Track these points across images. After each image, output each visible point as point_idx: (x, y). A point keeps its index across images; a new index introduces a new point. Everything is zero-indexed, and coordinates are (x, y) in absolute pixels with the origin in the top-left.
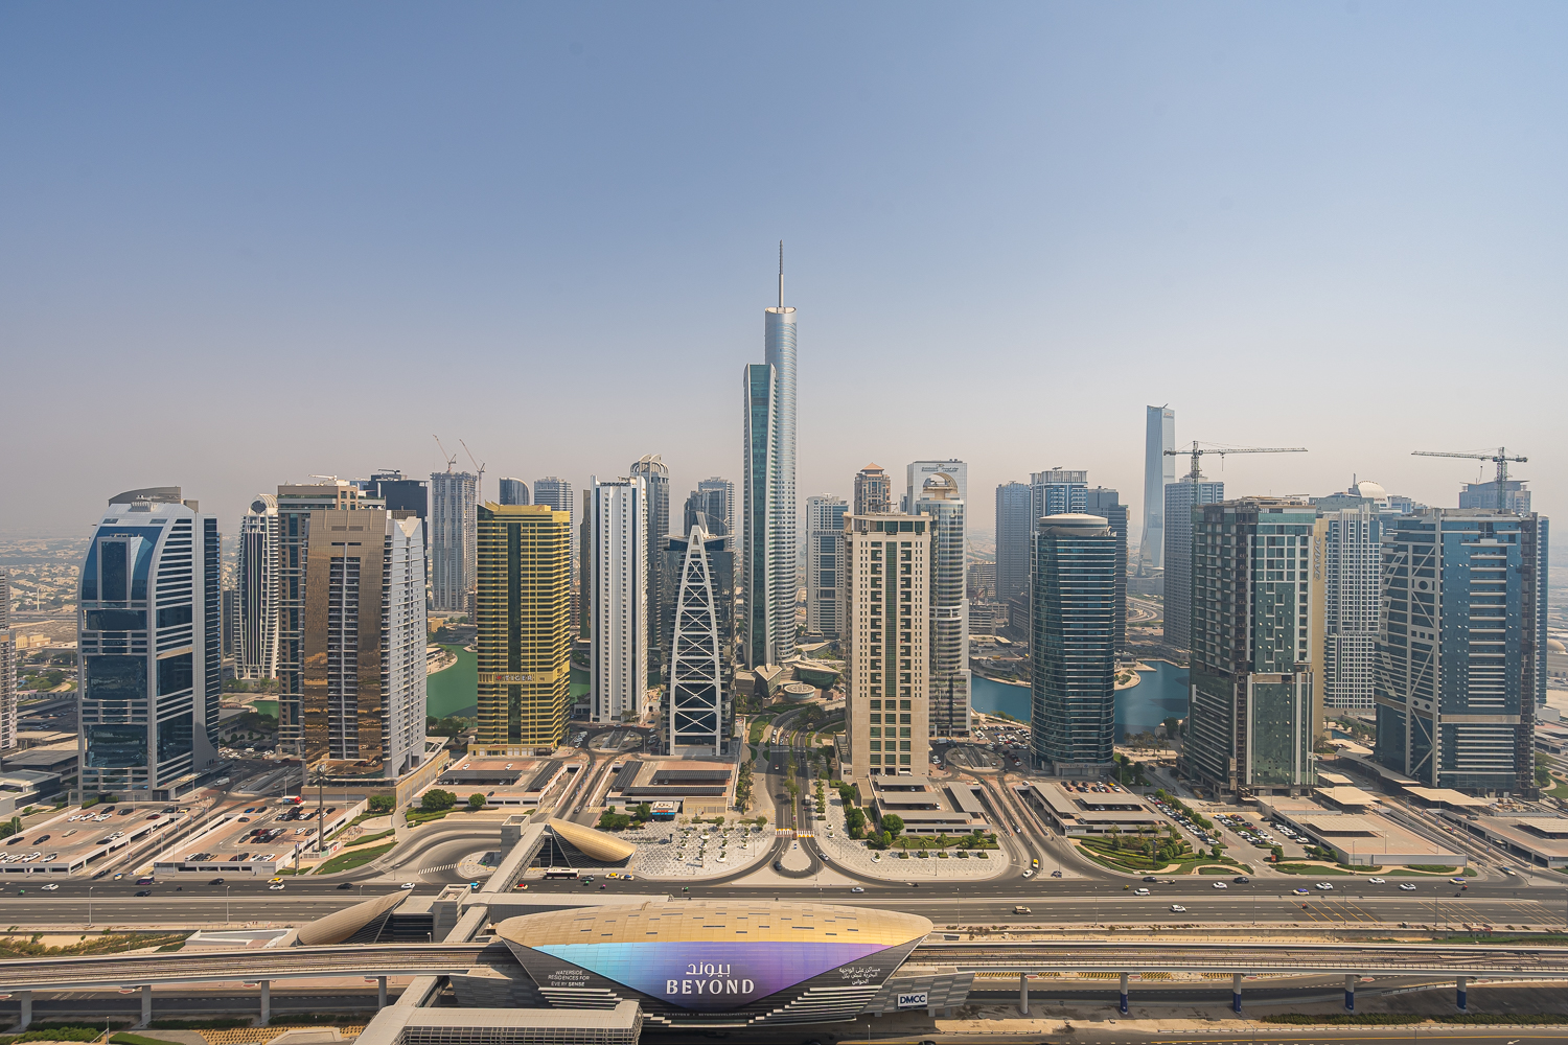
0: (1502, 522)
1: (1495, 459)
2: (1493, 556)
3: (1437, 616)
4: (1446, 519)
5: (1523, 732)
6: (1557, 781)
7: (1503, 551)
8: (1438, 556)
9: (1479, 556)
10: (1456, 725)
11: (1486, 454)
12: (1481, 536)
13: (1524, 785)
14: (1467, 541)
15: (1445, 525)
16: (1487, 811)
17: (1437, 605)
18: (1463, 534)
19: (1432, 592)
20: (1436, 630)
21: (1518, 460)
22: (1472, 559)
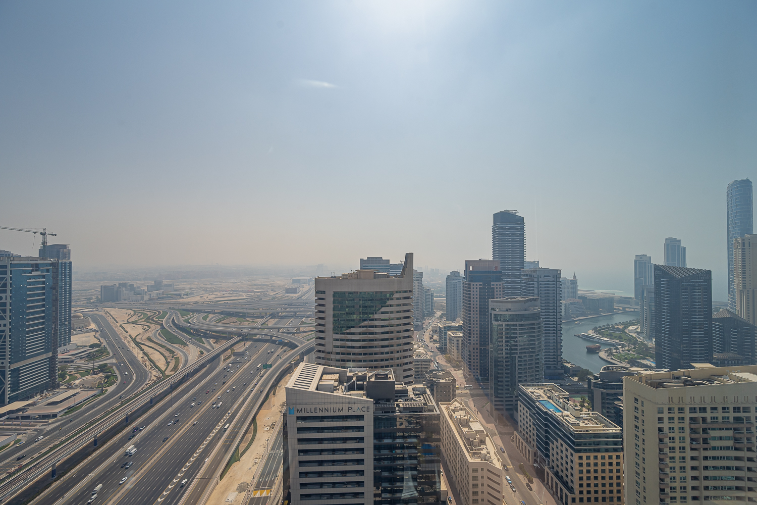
0: (43, 263)
1: (41, 234)
2: (38, 280)
3: (8, 314)
4: (13, 262)
5: (52, 360)
6: (70, 375)
7: (44, 277)
8: (9, 282)
9: (31, 280)
10: (19, 367)
11: (36, 231)
12: (32, 271)
13: (53, 383)
14: (25, 273)
15: (12, 266)
16: (33, 404)
17: (8, 307)
18: (23, 270)
19: (5, 301)
20: (8, 320)
21: (52, 235)
22: (28, 282)
